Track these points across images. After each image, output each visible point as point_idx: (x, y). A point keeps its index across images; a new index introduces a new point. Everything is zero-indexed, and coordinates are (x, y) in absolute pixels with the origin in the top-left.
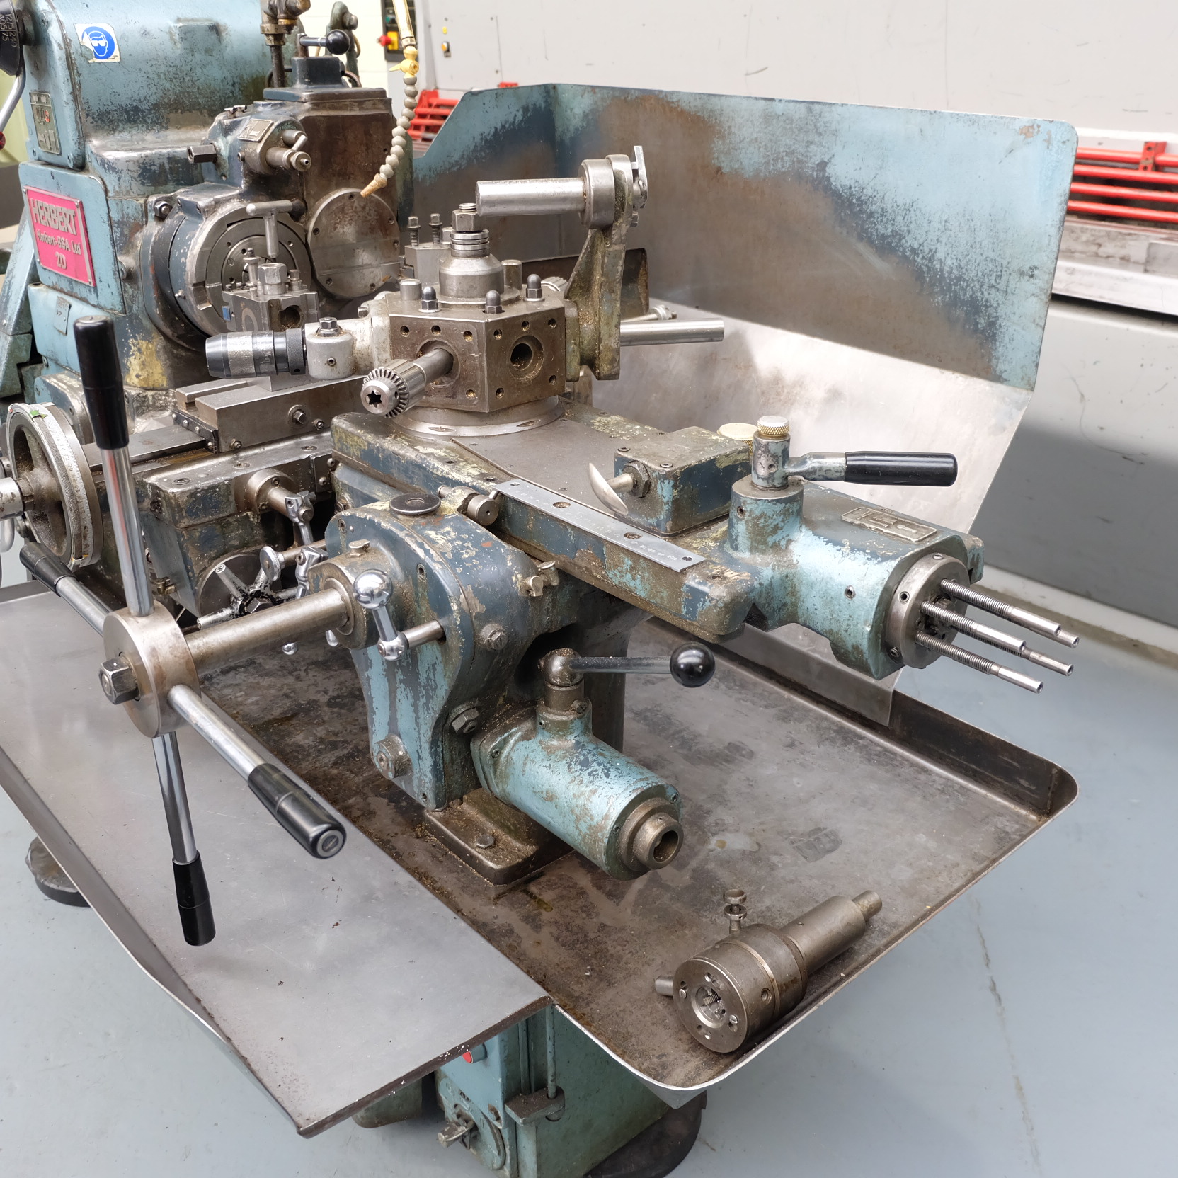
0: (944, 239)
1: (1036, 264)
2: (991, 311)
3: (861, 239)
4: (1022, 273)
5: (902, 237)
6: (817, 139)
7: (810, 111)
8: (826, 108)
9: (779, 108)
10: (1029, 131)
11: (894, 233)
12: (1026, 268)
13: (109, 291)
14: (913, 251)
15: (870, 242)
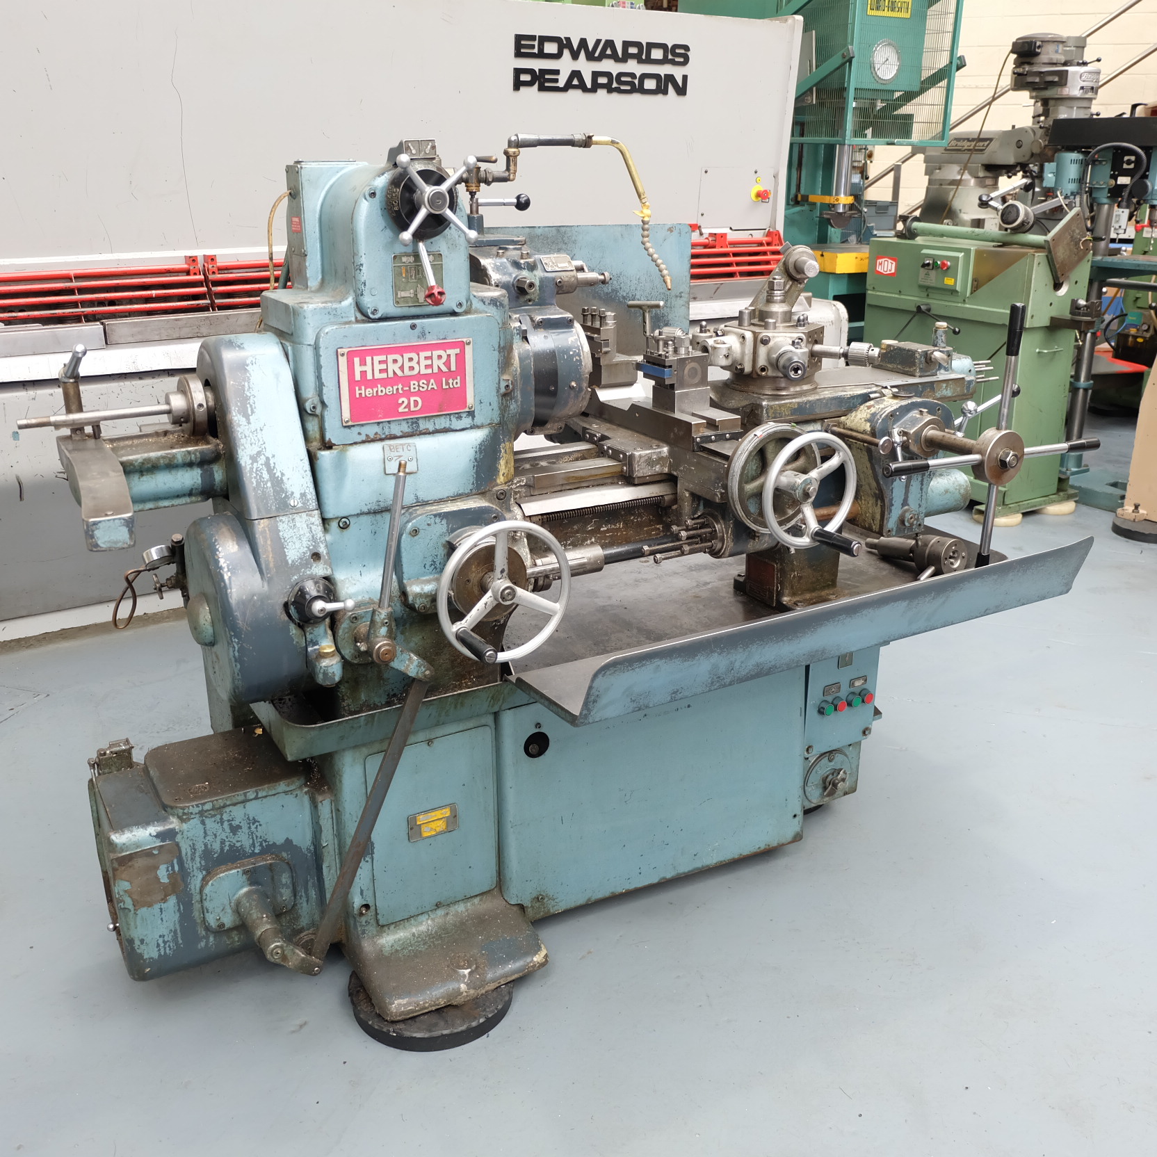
0: (639, 289)
1: (681, 290)
2: (665, 318)
3: (594, 298)
4: (677, 297)
5: (617, 292)
6: (564, 247)
7: (558, 231)
8: (568, 229)
9: (539, 232)
10: (670, 230)
11: (613, 290)
12: (678, 294)
13: (490, 408)
14: (624, 298)
15: (600, 298)
